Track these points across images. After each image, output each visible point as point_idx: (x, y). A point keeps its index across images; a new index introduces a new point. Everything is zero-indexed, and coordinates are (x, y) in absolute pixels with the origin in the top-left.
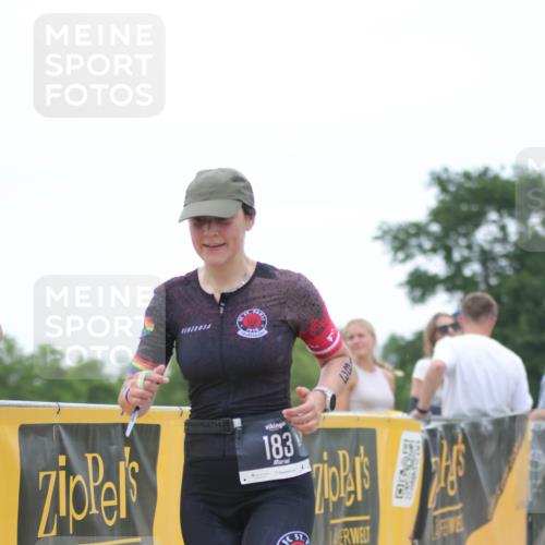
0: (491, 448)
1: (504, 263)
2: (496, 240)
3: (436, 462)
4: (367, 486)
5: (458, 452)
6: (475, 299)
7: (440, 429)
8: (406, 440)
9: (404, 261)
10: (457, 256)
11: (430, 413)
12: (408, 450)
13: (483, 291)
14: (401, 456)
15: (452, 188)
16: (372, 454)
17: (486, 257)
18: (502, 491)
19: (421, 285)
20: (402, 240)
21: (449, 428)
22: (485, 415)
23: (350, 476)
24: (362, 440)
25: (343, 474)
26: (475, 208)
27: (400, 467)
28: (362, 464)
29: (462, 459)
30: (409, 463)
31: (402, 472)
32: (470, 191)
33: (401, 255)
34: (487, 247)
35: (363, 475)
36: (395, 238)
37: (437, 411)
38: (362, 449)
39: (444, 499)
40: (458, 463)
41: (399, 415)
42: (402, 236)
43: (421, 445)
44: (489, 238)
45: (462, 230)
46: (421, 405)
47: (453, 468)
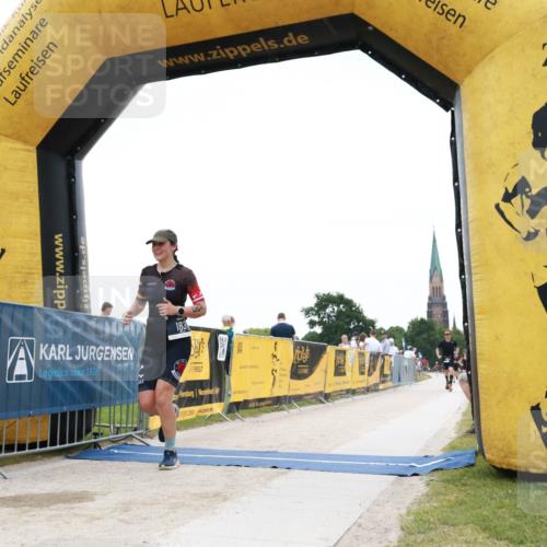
1: (333, 317)
9: (308, 317)
15: (320, 298)
17: (329, 316)
19: (312, 324)
20: (308, 312)
26: (326, 304)
32: (325, 299)
34: (329, 314)
36: (306, 311)
44: (330, 311)
45: (323, 309)
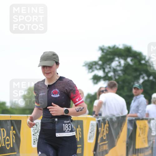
0: (116, 125)
1: (120, 72)
2: (118, 66)
3: (100, 130)
4: (80, 137)
5: (106, 126)
6: (111, 83)
7: (101, 120)
8: (91, 123)
9: (91, 72)
10: (106, 70)
11: (98, 116)
12: (92, 126)
13: (113, 80)
14: (90, 128)
15: (105, 51)
16: (82, 127)
17: (115, 71)
18: (119, 137)
19: (96, 79)
20: (91, 66)
21: (104, 120)
22: (114, 116)
24: (79, 123)
26: (111, 57)
27: (90, 131)
28: (79, 130)
29: (107, 129)
30: (92, 130)
31: (90, 132)
32: (110, 52)
33: (91, 71)
34: (115, 68)
35: (79, 134)
36: (89, 66)
37: (100, 115)
38: (79, 126)
39: (102, 140)
40: (106, 130)
41: (90, 116)
42: (91, 65)
43: (96, 125)
44: (116, 65)
45: (108, 63)
46: (96, 113)
47: (105, 131)
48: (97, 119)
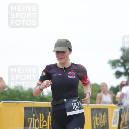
5: (127, 114)
7: (123, 109)
8: (115, 111)
10: (127, 67)
12: (116, 113)
14: (114, 115)
16: (107, 114)
19: (118, 74)
23: (102, 120)
24: (105, 111)
25: (100, 119)
27: (113, 117)
28: (105, 117)
29: (128, 116)
30: (116, 117)
31: (114, 119)
33: (114, 67)
35: (105, 119)
36: (113, 63)
39: (124, 125)
41: (114, 105)
46: (119, 103)
47: (126, 118)
48: (119, 108)
